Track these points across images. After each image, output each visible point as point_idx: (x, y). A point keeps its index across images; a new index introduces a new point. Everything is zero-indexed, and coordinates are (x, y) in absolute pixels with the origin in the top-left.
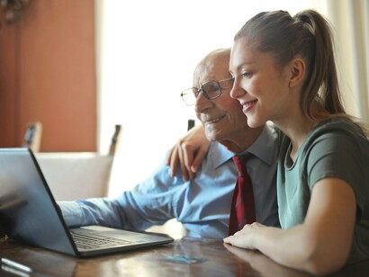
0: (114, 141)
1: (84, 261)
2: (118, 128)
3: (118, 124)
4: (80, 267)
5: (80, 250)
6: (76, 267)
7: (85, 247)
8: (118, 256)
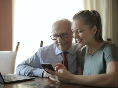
0: (17, 47)
1: (7, 85)
2: (19, 43)
3: (19, 42)
4: (5, 87)
5: (5, 81)
6: (4, 87)
7: (7, 80)
8: (18, 83)
